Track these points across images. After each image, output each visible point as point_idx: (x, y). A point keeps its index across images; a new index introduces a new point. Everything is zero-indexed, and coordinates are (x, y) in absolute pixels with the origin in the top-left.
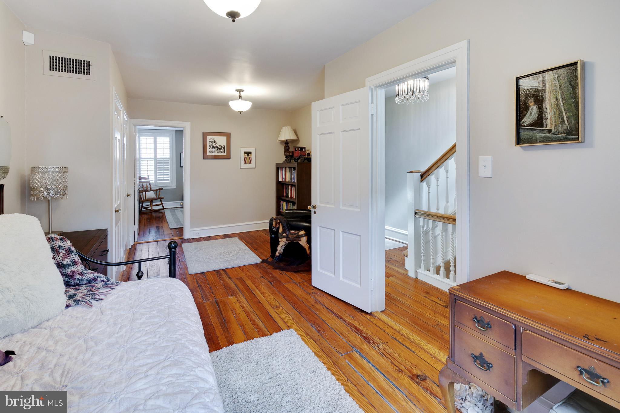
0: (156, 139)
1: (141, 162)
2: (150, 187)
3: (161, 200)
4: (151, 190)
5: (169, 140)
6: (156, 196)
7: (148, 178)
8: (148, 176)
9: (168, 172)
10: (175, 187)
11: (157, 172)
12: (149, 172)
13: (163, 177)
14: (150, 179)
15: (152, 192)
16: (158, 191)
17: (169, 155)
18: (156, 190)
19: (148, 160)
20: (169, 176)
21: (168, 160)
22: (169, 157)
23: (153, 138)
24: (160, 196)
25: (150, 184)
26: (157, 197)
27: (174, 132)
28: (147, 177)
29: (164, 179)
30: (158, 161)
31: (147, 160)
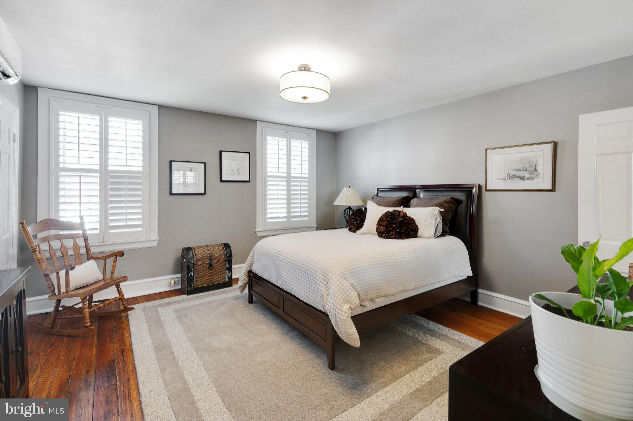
0: (107, 122)
1: (61, 179)
2: (88, 250)
3: (118, 287)
4: (89, 257)
5: (141, 127)
6: (104, 275)
7: (82, 224)
8: (81, 217)
9: (139, 207)
10: (155, 244)
11: (109, 206)
12: (83, 206)
13: (126, 220)
14: (87, 227)
15: (92, 263)
16: (110, 261)
17: (141, 163)
18: (105, 258)
19: (82, 174)
20: (141, 217)
21: (139, 178)
22: (141, 169)
23: (98, 117)
24: (116, 276)
25: (86, 240)
26: (108, 276)
27: (155, 110)
28: (77, 221)
29: (128, 223)
30: (112, 177)
31: (78, 174)
